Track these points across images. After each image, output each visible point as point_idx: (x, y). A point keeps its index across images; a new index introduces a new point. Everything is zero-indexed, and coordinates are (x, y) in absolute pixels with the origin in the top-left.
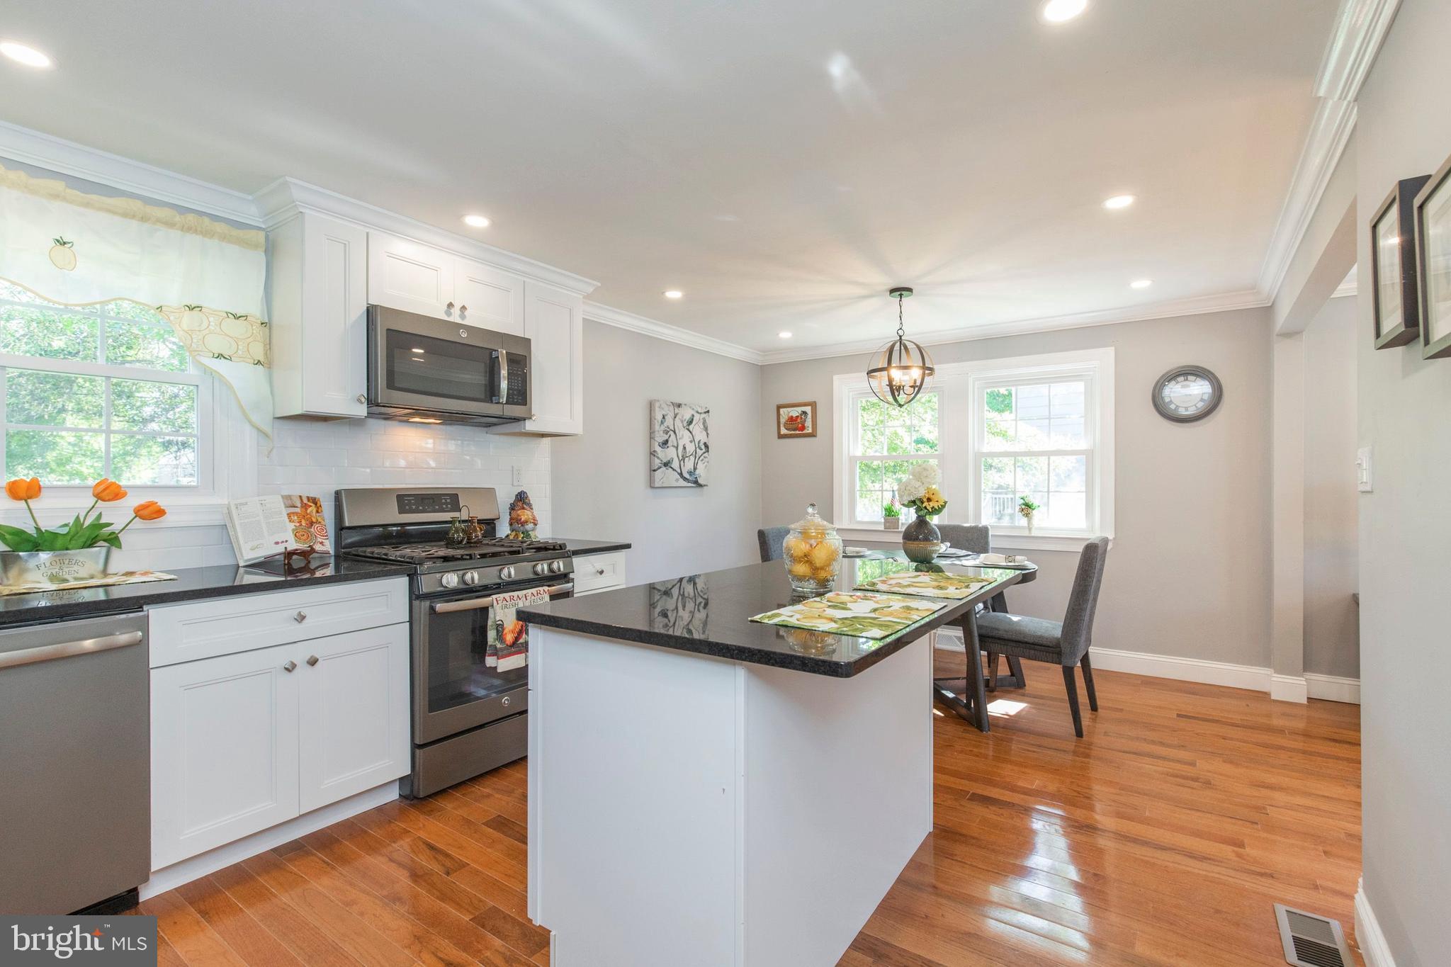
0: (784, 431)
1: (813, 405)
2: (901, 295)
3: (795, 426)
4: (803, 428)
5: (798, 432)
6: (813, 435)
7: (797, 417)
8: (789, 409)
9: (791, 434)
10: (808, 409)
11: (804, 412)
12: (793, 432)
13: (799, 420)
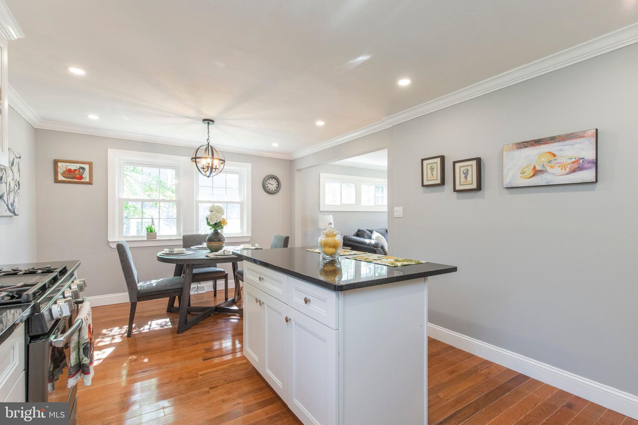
0: (61, 178)
1: (90, 164)
2: (208, 123)
3: (72, 176)
4: (81, 178)
5: (75, 180)
6: (90, 183)
7: (75, 170)
8: (68, 164)
9: (69, 181)
10: (87, 167)
11: (82, 168)
12: (71, 180)
13: (77, 172)
